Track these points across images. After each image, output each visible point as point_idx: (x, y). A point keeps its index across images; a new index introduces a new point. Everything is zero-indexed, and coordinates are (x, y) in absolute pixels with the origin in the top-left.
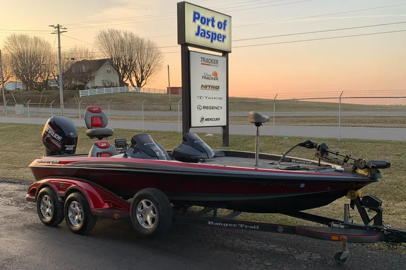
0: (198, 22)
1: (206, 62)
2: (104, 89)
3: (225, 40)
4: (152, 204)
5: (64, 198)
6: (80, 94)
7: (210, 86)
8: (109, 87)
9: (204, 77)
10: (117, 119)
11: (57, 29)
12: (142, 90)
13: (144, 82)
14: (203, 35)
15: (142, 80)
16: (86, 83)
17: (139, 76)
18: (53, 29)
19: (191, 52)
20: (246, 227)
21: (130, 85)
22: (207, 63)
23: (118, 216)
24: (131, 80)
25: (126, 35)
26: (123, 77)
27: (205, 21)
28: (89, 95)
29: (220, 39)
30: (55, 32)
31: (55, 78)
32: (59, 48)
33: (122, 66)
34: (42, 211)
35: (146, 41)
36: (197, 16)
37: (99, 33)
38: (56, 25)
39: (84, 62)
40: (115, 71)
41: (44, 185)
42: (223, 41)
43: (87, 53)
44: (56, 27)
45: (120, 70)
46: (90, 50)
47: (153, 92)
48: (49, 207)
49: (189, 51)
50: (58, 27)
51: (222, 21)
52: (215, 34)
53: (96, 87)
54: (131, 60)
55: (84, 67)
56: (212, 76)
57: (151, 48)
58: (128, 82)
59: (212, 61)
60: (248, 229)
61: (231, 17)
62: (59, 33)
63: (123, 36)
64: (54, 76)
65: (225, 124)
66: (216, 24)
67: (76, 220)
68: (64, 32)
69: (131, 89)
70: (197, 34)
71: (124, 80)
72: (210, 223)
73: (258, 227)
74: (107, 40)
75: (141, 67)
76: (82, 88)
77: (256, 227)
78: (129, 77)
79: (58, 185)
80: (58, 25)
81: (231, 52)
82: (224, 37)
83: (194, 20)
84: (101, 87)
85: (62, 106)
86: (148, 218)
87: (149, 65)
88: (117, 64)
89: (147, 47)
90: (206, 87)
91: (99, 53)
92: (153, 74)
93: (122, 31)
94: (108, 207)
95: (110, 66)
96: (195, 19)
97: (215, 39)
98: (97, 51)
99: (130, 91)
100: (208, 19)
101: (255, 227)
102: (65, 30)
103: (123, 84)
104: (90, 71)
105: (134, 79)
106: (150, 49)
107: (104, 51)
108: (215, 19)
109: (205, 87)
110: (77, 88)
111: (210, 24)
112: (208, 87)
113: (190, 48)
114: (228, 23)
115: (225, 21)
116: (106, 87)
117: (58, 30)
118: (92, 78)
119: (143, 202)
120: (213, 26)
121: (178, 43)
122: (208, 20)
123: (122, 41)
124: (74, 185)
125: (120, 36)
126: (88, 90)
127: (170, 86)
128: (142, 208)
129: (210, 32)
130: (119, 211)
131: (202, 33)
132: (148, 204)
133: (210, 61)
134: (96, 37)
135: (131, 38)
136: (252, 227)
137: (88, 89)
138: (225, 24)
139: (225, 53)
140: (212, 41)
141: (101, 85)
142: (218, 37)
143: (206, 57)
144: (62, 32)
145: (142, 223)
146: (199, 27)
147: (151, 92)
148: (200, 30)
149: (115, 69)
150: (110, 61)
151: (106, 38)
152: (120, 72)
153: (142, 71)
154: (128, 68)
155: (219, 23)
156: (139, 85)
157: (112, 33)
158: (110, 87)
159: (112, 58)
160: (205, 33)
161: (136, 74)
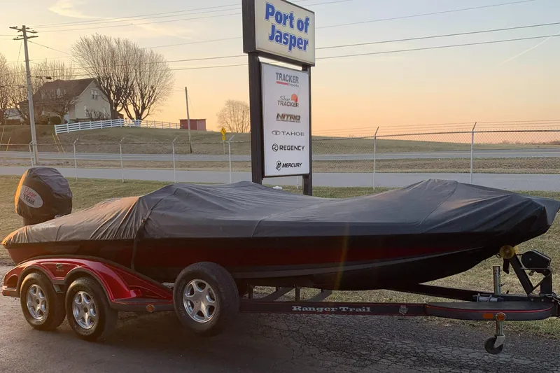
0: (272, 19)
1: (283, 79)
2: (91, 122)
3: (307, 47)
4: (208, 286)
5: (64, 287)
6: (56, 130)
7: (288, 116)
8: (96, 120)
9: (281, 102)
10: (110, 166)
11: (21, 33)
12: (143, 124)
13: (146, 112)
14: (279, 38)
15: (144, 108)
16: (63, 114)
17: (138, 103)
18: (16, 34)
19: (262, 65)
20: (351, 310)
21: (126, 116)
22: (284, 81)
23: (152, 309)
24: (127, 110)
25: (118, 43)
26: (117, 105)
27: (281, 18)
28: (68, 131)
29: (300, 46)
30: (19, 37)
31: (16, 107)
32: (27, 61)
33: (114, 88)
34: (30, 309)
35: (147, 52)
36: (270, 10)
37: (80, 41)
38: (21, 28)
39: (58, 83)
40: (104, 96)
41: (30, 270)
42: (305, 49)
43: (63, 69)
44: (20, 30)
45: (112, 95)
46: (67, 66)
47: (161, 127)
48: (41, 301)
49: (260, 63)
50: (24, 29)
51: (304, 20)
52: (294, 38)
53: (77, 121)
54: (126, 80)
55: (59, 91)
56: (291, 101)
57: (154, 62)
58: (123, 112)
59: (290, 78)
60: (355, 313)
61: (314, 13)
62: (26, 38)
63: (114, 45)
64: (16, 104)
65: (307, 172)
66: (295, 23)
67: (87, 319)
68: (34, 37)
69: (128, 122)
70: (271, 38)
71: (118, 109)
72: (295, 308)
73: (368, 309)
74: (91, 51)
75: (141, 91)
76: (58, 121)
77: (366, 309)
78: (125, 106)
79: (52, 268)
80: (24, 26)
81: (314, 65)
82: (306, 43)
83: (267, 18)
84: (84, 120)
85: (35, 148)
86: (203, 308)
87: (152, 87)
88: (107, 86)
89: (148, 61)
90: (283, 116)
91: (80, 70)
92: (158, 101)
93: (112, 38)
94: (135, 296)
95: (97, 89)
96: (268, 15)
97: (294, 46)
98: (77, 66)
99: (125, 125)
100: (285, 15)
101: (364, 310)
102: (35, 35)
103: (116, 115)
104: (68, 97)
105: (131, 108)
106: (152, 64)
107: (88, 66)
108: (294, 15)
109: (281, 117)
110: (49, 123)
111: (288, 22)
112: (286, 117)
113: (262, 59)
114: (310, 22)
115: (307, 19)
116: (92, 120)
117: (25, 34)
118: (71, 107)
119: (193, 283)
120: (292, 26)
121: (245, 51)
122: (286, 18)
123: (113, 53)
124: (78, 267)
125: (109, 46)
126: (67, 124)
127: (190, 118)
128: (192, 292)
129: (288, 35)
130: (154, 301)
131: (277, 36)
132: (201, 286)
133: (288, 78)
134: (74, 46)
135: (127, 47)
136: (360, 310)
137: (66, 122)
138: (307, 24)
139: (306, 67)
140: (290, 49)
141: (85, 116)
142: (299, 43)
143: (283, 72)
144: (29, 38)
145: (192, 315)
146: (273, 27)
147: (157, 127)
148: (275, 32)
149: (104, 93)
150: (96, 82)
151: (89, 48)
152: (112, 98)
153: (143, 97)
154: (123, 92)
155: (299, 21)
156: (139, 116)
157: (98, 41)
158: (99, 119)
159: (99, 78)
160: (281, 37)
161: (133, 101)
